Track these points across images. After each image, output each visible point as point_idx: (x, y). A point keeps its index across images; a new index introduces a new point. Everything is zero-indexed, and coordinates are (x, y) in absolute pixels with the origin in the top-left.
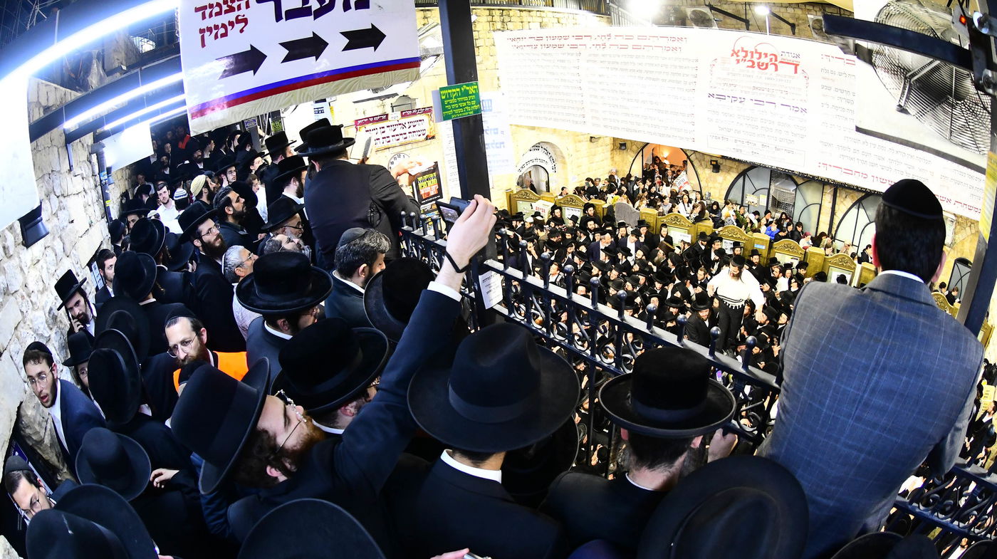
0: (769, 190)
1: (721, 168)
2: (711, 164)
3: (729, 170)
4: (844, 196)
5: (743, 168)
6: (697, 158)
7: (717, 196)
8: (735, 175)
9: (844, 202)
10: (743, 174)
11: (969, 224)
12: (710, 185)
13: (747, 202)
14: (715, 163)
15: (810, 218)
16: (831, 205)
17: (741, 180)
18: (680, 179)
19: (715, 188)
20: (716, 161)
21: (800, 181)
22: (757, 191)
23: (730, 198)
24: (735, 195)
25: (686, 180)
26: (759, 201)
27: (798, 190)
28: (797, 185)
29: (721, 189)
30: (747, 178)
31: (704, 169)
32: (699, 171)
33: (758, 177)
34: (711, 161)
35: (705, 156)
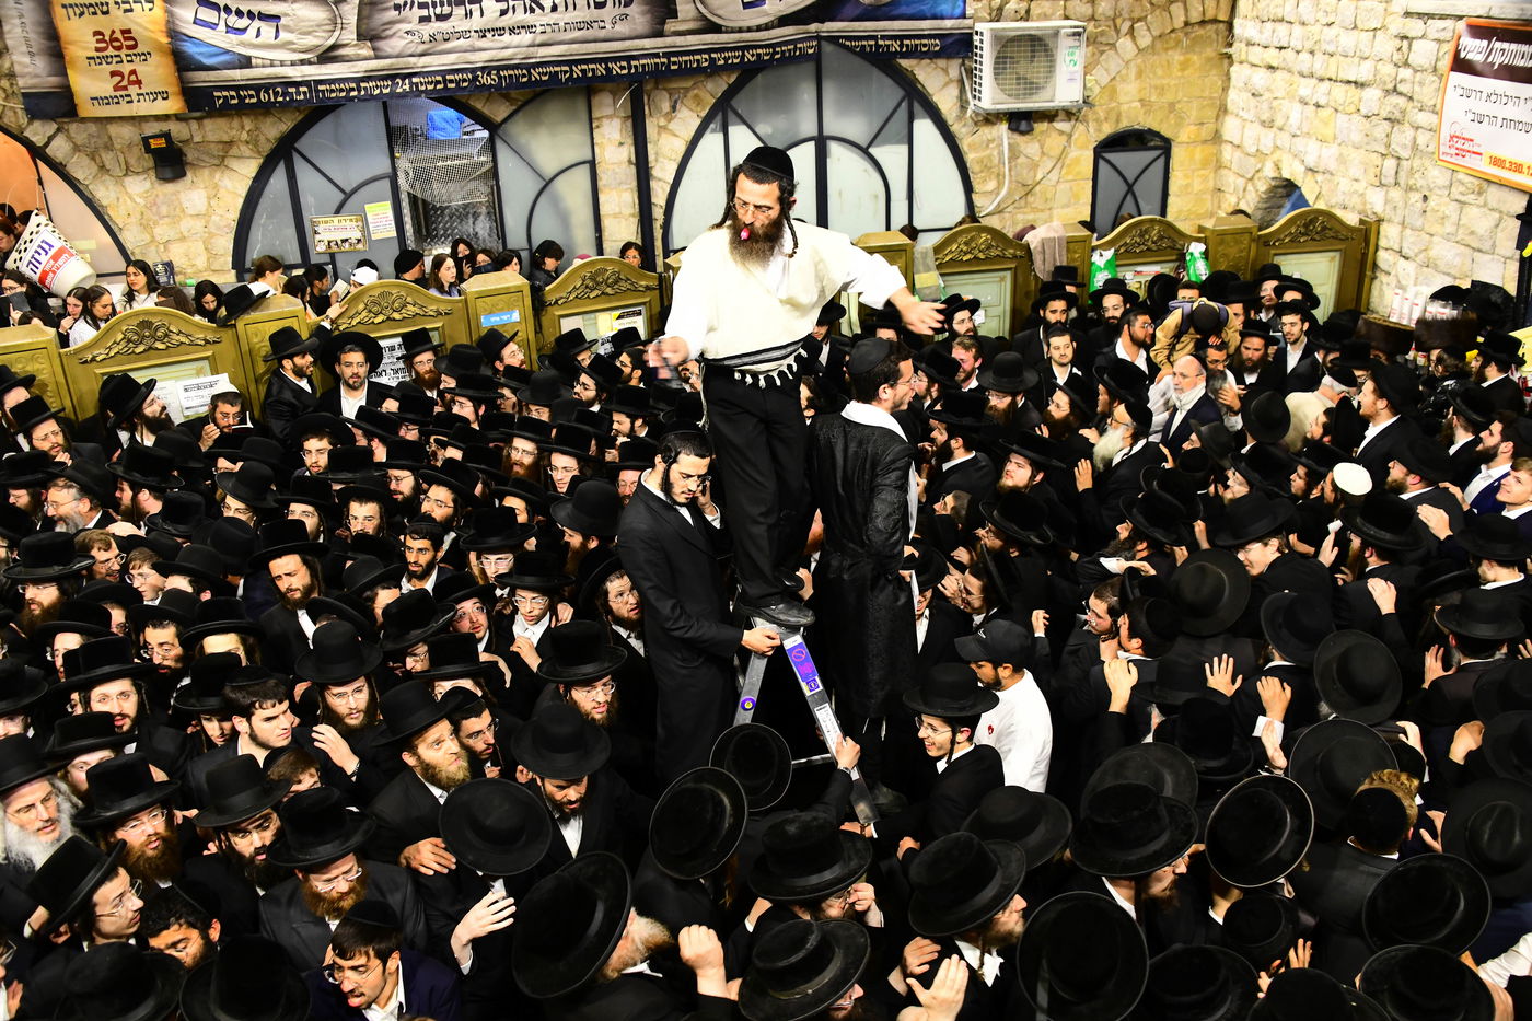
0: (393, 178)
1: (191, 155)
2: (148, 149)
3: (222, 155)
4: (666, 106)
5: (274, 129)
6: (77, 148)
7: (201, 262)
8: (249, 168)
9: (672, 126)
10: (282, 154)
11: (1125, 27)
12: (162, 231)
13: (321, 248)
14: (162, 143)
15: (564, 219)
16: (628, 151)
17: (278, 180)
18: (32, 248)
19: (183, 239)
20: (167, 135)
21: (499, 112)
22: (348, 196)
23: (255, 253)
24: (273, 235)
25: (58, 244)
26: (365, 229)
27: (500, 146)
28: (493, 127)
29: (211, 235)
30: (299, 164)
31: (119, 180)
32: (104, 193)
33: (340, 144)
34: (146, 140)
35: (113, 129)
